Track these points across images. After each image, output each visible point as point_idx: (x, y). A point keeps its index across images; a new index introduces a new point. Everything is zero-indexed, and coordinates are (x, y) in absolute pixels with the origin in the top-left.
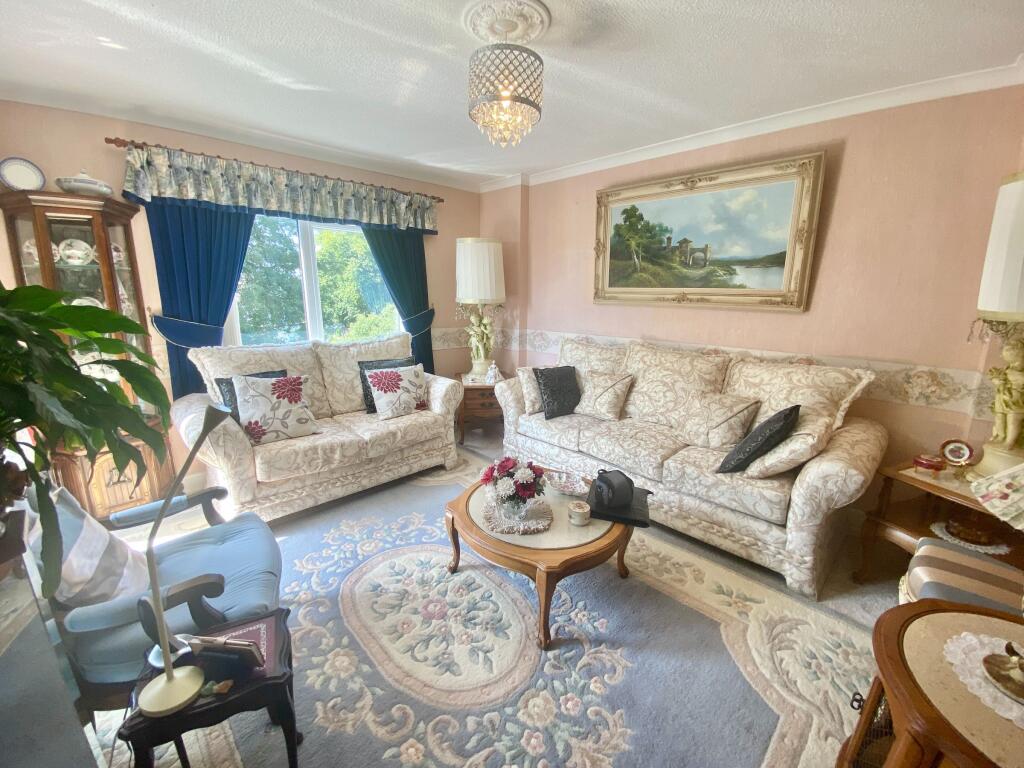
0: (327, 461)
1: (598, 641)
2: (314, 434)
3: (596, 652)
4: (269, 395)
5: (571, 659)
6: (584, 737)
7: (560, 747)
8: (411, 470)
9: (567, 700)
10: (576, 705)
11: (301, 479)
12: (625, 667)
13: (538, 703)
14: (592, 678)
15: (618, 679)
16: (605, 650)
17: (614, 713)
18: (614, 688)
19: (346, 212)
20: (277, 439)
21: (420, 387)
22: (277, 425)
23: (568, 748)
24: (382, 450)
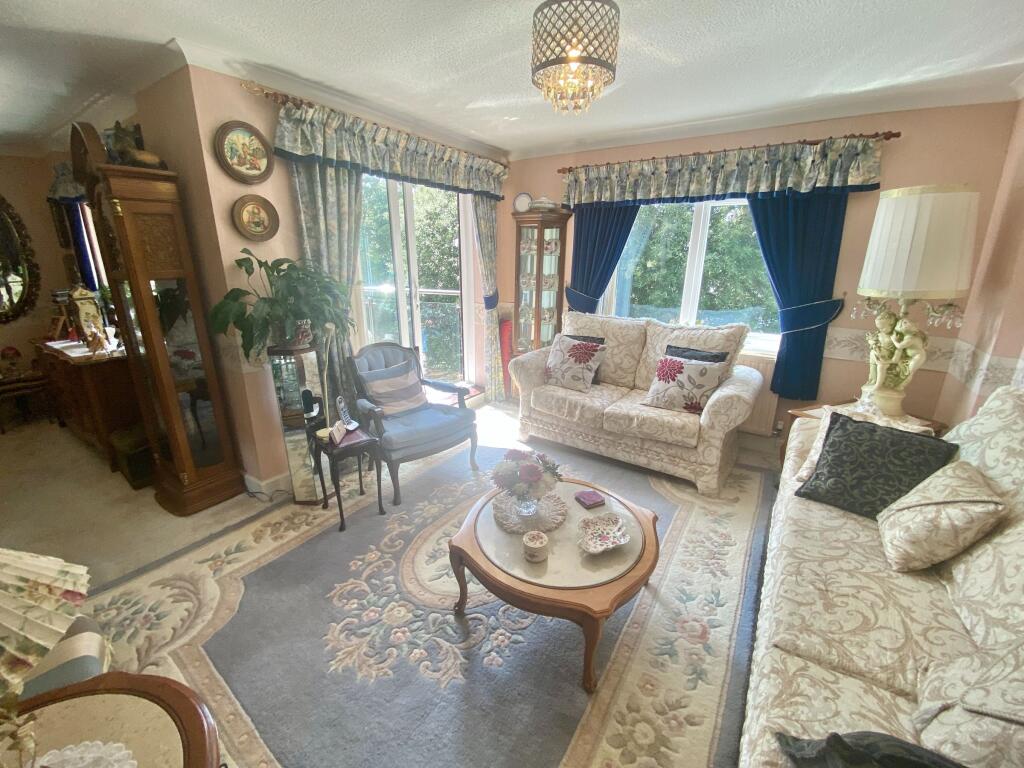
0: (571, 413)
1: (469, 655)
2: (580, 391)
3: (455, 653)
4: (565, 352)
5: (447, 633)
6: (372, 646)
7: (365, 630)
8: (649, 464)
9: (404, 632)
10: (399, 638)
11: (558, 420)
12: (439, 681)
13: (402, 613)
14: (425, 650)
15: (426, 674)
16: (459, 662)
17: (391, 669)
18: (415, 670)
19: (726, 185)
20: (556, 384)
21: (700, 386)
22: (559, 375)
23: (365, 635)
24: (615, 428)
